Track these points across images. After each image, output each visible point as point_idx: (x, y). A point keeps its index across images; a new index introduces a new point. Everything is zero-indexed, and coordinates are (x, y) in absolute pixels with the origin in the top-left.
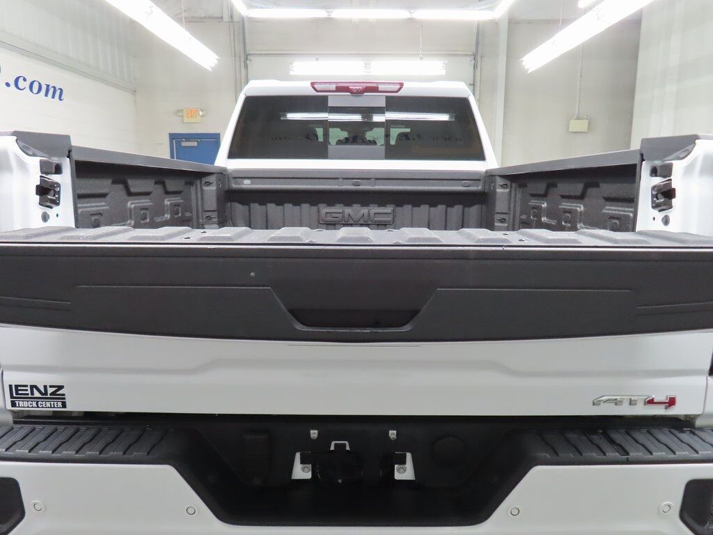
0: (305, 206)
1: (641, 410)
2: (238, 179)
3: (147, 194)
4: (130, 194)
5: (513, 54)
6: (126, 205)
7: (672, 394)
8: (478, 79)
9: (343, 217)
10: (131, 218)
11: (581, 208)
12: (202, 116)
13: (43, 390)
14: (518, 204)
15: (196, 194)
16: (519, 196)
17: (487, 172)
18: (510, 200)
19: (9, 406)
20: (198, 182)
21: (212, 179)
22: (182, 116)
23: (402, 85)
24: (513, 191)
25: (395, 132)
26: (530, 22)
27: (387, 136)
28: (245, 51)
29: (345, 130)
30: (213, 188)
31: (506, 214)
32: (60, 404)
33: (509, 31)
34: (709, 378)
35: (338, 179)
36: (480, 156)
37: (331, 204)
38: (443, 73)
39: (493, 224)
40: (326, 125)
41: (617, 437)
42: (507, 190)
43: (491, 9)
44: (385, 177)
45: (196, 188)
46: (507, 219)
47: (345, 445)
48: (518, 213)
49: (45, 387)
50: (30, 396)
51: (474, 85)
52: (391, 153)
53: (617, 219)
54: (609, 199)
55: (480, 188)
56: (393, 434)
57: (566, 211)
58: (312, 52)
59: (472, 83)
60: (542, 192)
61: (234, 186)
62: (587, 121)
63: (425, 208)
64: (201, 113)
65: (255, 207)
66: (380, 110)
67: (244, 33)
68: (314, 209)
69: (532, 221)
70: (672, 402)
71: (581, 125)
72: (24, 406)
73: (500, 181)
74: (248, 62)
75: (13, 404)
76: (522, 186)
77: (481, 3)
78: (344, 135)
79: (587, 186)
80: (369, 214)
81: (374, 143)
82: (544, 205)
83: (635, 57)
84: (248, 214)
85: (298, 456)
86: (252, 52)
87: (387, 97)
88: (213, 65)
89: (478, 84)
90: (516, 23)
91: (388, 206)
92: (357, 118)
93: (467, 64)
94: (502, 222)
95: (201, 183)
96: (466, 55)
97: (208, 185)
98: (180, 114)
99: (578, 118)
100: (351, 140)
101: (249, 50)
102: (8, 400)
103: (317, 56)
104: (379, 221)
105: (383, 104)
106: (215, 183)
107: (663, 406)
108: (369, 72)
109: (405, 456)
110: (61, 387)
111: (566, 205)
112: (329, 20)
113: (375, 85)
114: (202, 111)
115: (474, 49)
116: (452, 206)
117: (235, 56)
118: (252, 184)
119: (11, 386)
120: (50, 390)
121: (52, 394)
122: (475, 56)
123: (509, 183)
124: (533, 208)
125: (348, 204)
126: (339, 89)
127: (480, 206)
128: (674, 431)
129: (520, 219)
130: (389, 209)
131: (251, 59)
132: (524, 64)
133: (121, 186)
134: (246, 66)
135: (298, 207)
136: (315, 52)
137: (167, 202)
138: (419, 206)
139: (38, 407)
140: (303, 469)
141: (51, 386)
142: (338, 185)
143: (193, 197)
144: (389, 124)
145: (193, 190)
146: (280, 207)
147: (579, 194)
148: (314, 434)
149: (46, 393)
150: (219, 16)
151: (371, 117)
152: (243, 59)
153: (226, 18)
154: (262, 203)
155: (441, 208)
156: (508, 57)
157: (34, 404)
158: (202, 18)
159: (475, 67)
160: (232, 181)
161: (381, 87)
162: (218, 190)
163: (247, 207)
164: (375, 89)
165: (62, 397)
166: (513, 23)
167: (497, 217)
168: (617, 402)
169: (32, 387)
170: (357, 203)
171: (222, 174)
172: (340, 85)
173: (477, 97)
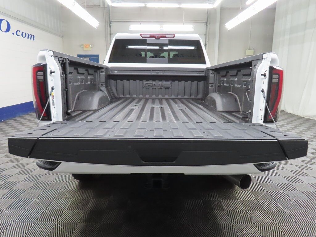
0: (138, 81)
2: (112, 71)
3: (83, 74)
4: (79, 73)
5: (222, 22)
6: (77, 77)
8: (208, 32)
9: (152, 85)
10: (79, 82)
11: (236, 79)
14: (217, 80)
15: (98, 75)
16: (218, 77)
17: (206, 68)
18: (214, 78)
20: (98, 71)
21: (103, 70)
22: (83, 47)
23: (174, 35)
24: (216, 76)
25: (172, 54)
26: (230, 9)
27: (169, 55)
28: (110, 20)
30: (104, 73)
31: (213, 84)
33: (221, 12)
35: (150, 71)
36: (204, 62)
37: (147, 80)
38: (193, 30)
39: (208, 88)
42: (214, 75)
43: (213, 3)
44: (168, 70)
45: (98, 73)
46: (213, 86)
48: (217, 84)
51: (206, 35)
52: (171, 61)
53: (246, 81)
54: (244, 75)
55: (204, 74)
57: (232, 81)
58: (138, 21)
59: (205, 34)
60: (225, 75)
61: (111, 73)
62: (253, 51)
63: (183, 82)
64: (91, 46)
65: (119, 81)
66: (166, 45)
67: (109, 13)
68: (141, 82)
69: (222, 85)
73: (211, 72)
74: (111, 25)
76: (219, 73)
77: (209, 1)
78: (152, 55)
79: (238, 71)
80: (162, 84)
81: (164, 57)
82: (225, 80)
83: (273, 24)
84: (116, 84)
86: (112, 21)
87: (169, 40)
88: (97, 26)
89: (208, 35)
90: (224, 9)
91: (169, 81)
92: (157, 48)
93: (202, 27)
94: (212, 87)
95: (99, 71)
96: (203, 22)
97: (102, 72)
98: (82, 46)
99: (250, 49)
100: (155, 56)
101: (112, 19)
103: (140, 22)
104: (166, 87)
105: (167, 42)
106: (104, 71)
108: (162, 29)
111: (232, 79)
112: (145, 7)
113: (164, 35)
115: (206, 20)
116: (193, 81)
117: (105, 22)
118: (118, 72)
122: (206, 23)
123: (214, 72)
124: (222, 81)
125: (154, 80)
126: (151, 37)
127: (204, 81)
129: (218, 85)
130: (169, 82)
131: (112, 23)
132: (226, 26)
133: (76, 70)
134: (110, 26)
135: (135, 81)
136: (139, 21)
137: (89, 78)
138: (181, 81)
142: (150, 73)
143: (97, 76)
144: (170, 50)
145: (96, 74)
146: (128, 82)
147: (235, 74)
150: (99, 5)
151: (163, 48)
152: (109, 24)
153: (102, 6)
154: (122, 80)
155: (189, 82)
156: (220, 24)
158: (92, 6)
159: (206, 27)
160: (110, 71)
161: (167, 36)
162: (105, 74)
163: (116, 81)
164: (164, 37)
166: (223, 9)
167: (210, 85)
170: (157, 80)
171: (107, 68)
172: (151, 35)
173: (207, 40)
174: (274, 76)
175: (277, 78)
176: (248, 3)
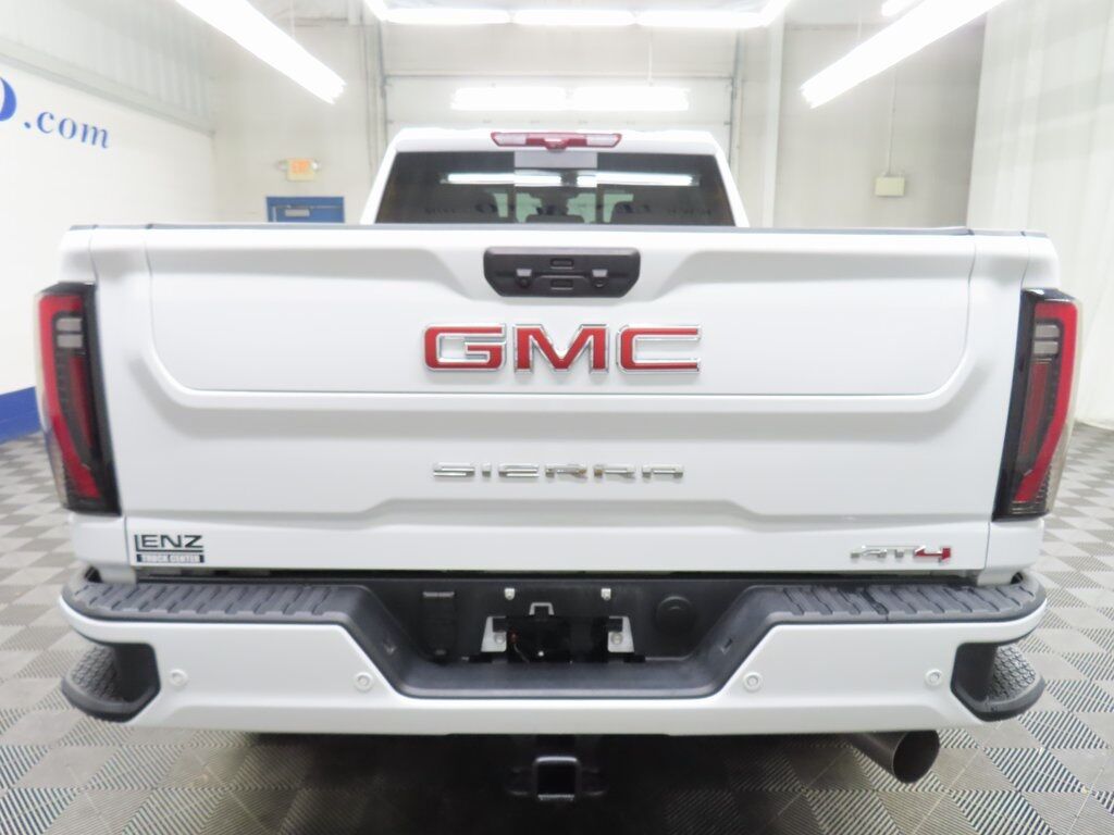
1: (910, 564)
5: (790, 77)
7: (946, 544)
8: (737, 113)
12: (317, 170)
13: (176, 541)
19: (134, 562)
22: (286, 171)
23: (619, 136)
25: (610, 200)
26: (816, 28)
27: (599, 204)
28: (382, 70)
29: (537, 197)
32: (197, 558)
33: (786, 41)
34: (992, 524)
38: (685, 107)
40: (510, 190)
41: (880, 597)
43: (755, 11)
47: (546, 609)
49: (179, 537)
50: (160, 548)
51: (731, 123)
56: (606, 593)
58: (483, 73)
59: (728, 120)
62: (903, 180)
64: (315, 166)
66: (589, 172)
67: (380, 43)
70: (946, 554)
71: (894, 186)
72: (153, 561)
74: (387, 88)
75: (139, 558)
78: (537, 204)
85: (489, 622)
86: (393, 73)
87: (599, 154)
88: (337, 96)
89: (737, 122)
90: (795, 30)
92: (555, 181)
93: (718, 96)
96: (720, 78)
98: (283, 167)
99: (889, 175)
101: (389, 69)
102: (133, 553)
105: (592, 161)
107: (936, 559)
109: (620, 622)
110: (197, 538)
112: (510, 26)
113: (582, 137)
114: (316, 161)
115: (731, 69)
117: (367, 79)
119: (136, 537)
120: (185, 541)
121: (189, 545)
122: (733, 79)
126: (531, 142)
128: (949, 589)
131: (391, 82)
132: (804, 94)
134: (384, 95)
136: (490, 73)
139: (169, 561)
140: (495, 638)
141: (187, 536)
144: (602, 189)
148: (510, 593)
149: (179, 545)
150: (342, 17)
151: (574, 181)
152: (378, 83)
153: (353, 20)
156: (782, 83)
157: (165, 558)
158: (317, 20)
159: (733, 96)
161: (590, 140)
164: (582, 143)
165: (199, 550)
166: (792, 29)
168: (881, 556)
169: (163, 537)
172: (532, 137)
173: (736, 142)
174: (1041, 330)
175: (1055, 339)
176: (887, 10)
